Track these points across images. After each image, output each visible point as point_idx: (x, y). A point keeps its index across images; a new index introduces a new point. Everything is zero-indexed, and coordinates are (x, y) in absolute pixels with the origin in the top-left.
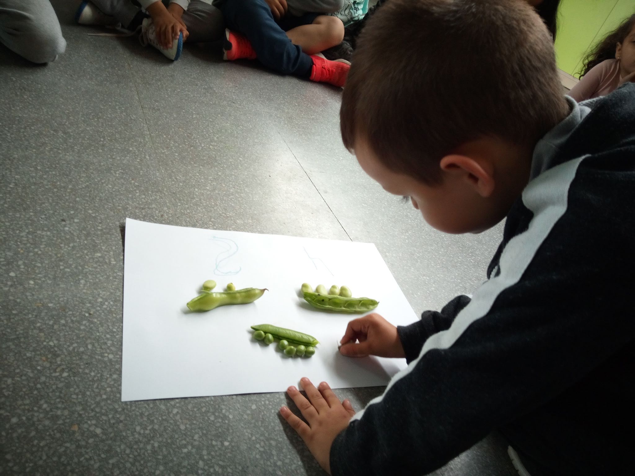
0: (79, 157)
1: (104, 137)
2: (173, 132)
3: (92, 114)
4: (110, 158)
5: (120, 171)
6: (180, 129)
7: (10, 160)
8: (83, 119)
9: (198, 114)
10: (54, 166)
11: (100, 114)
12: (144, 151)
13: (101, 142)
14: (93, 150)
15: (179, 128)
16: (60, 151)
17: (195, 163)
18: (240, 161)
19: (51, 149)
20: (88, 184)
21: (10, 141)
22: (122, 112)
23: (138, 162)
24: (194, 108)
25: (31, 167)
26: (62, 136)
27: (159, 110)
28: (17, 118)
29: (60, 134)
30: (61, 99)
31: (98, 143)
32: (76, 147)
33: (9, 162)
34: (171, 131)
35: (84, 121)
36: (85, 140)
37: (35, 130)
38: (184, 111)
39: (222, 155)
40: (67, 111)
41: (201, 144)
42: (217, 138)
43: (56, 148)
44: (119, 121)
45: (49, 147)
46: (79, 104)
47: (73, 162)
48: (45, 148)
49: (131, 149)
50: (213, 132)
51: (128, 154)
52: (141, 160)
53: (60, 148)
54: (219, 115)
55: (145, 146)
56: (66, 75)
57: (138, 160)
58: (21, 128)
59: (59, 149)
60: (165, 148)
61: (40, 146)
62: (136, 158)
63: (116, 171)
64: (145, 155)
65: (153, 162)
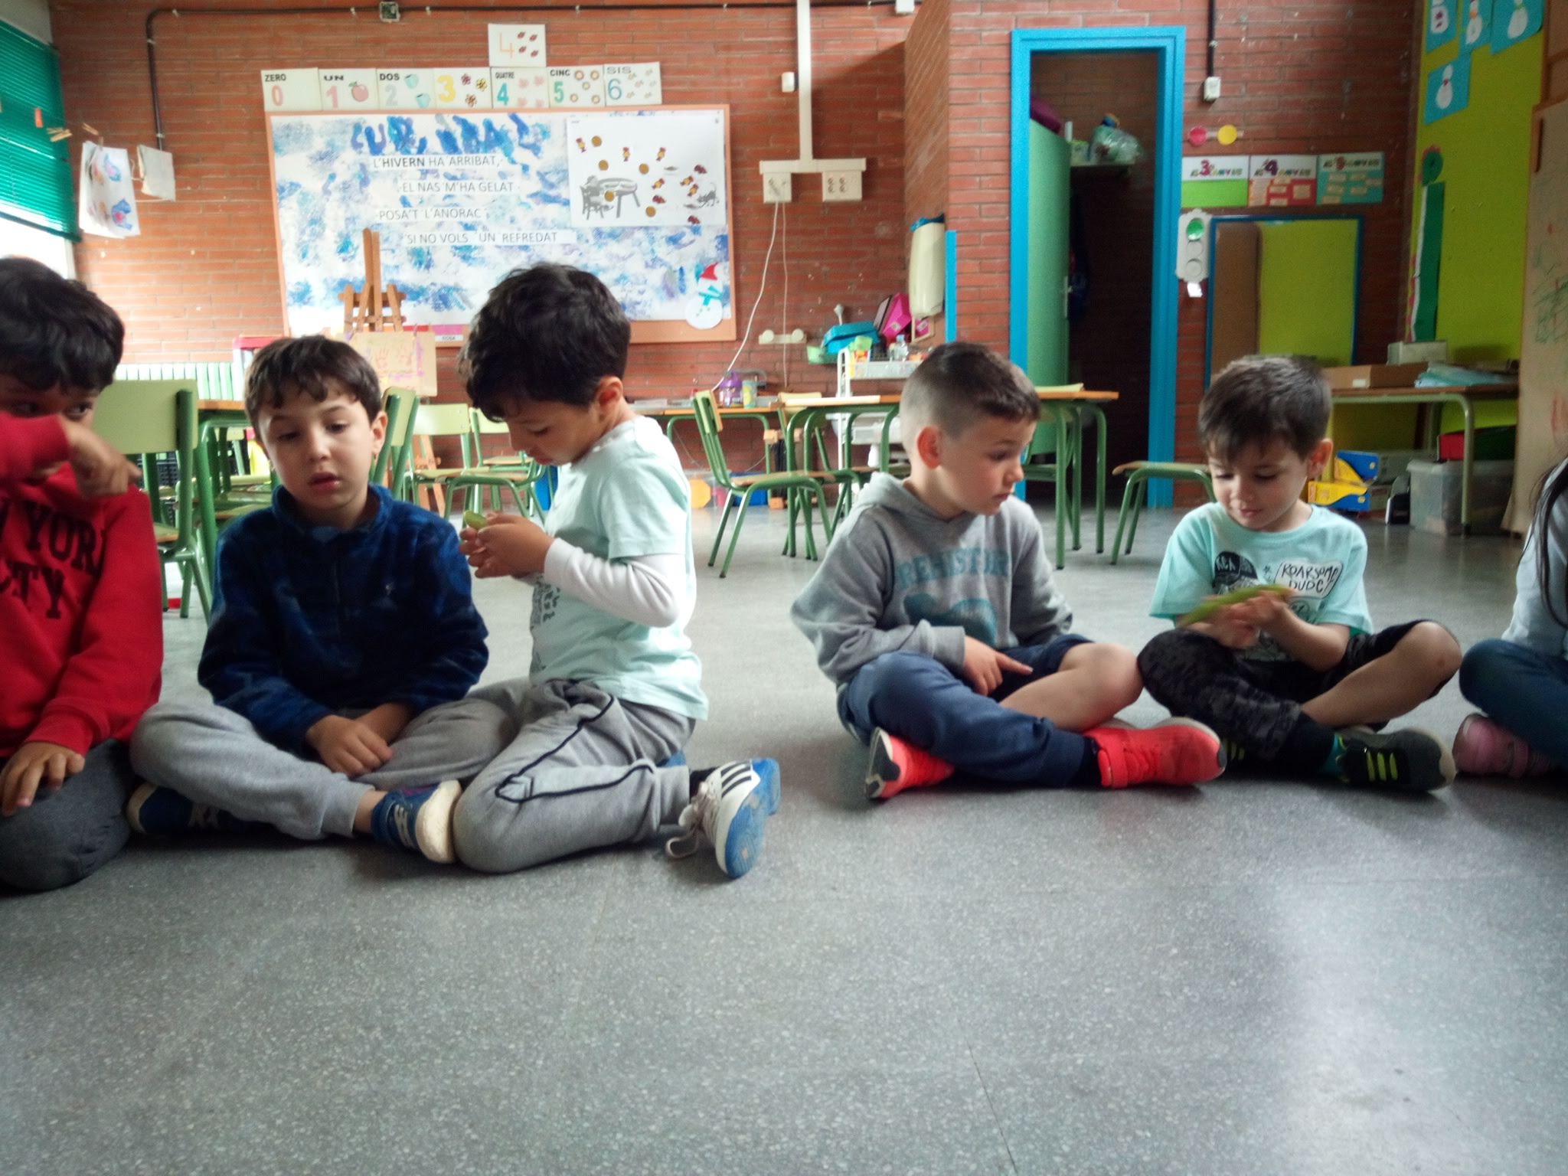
0: (381, 1083)
1: (464, 1028)
2: (638, 989)
3: (472, 976)
4: (449, 1077)
5: (454, 1106)
6: (660, 979)
7: (232, 1111)
8: (445, 990)
9: (726, 933)
10: (313, 1113)
11: (489, 973)
12: (540, 1048)
13: (453, 1040)
14: (423, 1061)
15: (657, 976)
16: (348, 1076)
17: (653, 1063)
18: (783, 1039)
19: (332, 1074)
20: (359, 1149)
21: (261, 1065)
22: (538, 962)
23: (511, 1077)
24: (721, 920)
25: (263, 1123)
26: (376, 1039)
27: (632, 940)
28: (309, 1012)
29: (377, 1033)
30: (426, 955)
31: (442, 1044)
32: (389, 1061)
33: (228, 1115)
34: (635, 987)
35: (443, 996)
36: (418, 1040)
37: (329, 1032)
38: (693, 932)
39: (738, 1030)
40: (422, 979)
41: (694, 1008)
42: (746, 987)
43: (344, 1069)
44: (524, 981)
45: (331, 1069)
46: (456, 958)
47: (360, 1099)
48: (321, 1073)
49: (512, 1046)
50: (744, 974)
51: (498, 1059)
52: (520, 1073)
53: (355, 1068)
54: (780, 928)
55: (549, 1033)
56: (469, 901)
57: (513, 1074)
58: (303, 1033)
59: (348, 1070)
60: (596, 1033)
61: (316, 1068)
62: (510, 1068)
63: (445, 1108)
64: (538, 1057)
65: (546, 1072)
